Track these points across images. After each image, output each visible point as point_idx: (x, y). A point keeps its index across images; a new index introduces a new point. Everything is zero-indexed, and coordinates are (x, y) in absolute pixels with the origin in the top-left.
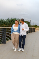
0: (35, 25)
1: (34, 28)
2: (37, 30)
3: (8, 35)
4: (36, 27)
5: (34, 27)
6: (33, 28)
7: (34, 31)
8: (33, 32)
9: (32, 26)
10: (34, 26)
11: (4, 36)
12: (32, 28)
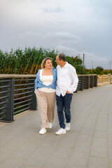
0: (98, 68)
1: (93, 75)
2: (102, 82)
3: (21, 96)
4: (99, 74)
5: (95, 73)
6: (91, 77)
7: (96, 86)
8: (91, 87)
9: (88, 70)
10: (94, 71)
11: (7, 100)
12: (88, 77)
